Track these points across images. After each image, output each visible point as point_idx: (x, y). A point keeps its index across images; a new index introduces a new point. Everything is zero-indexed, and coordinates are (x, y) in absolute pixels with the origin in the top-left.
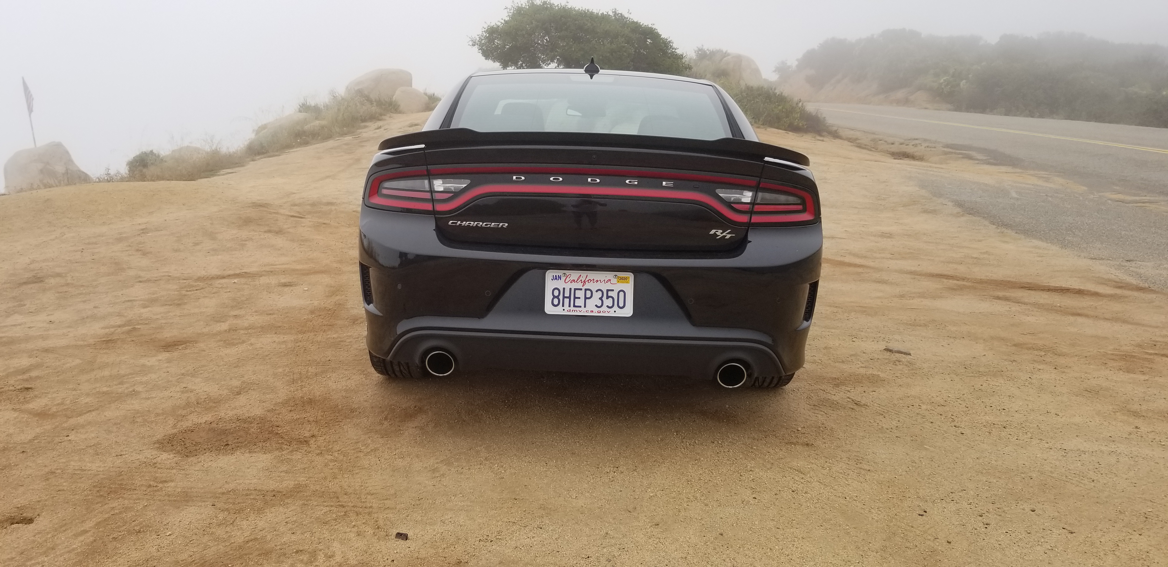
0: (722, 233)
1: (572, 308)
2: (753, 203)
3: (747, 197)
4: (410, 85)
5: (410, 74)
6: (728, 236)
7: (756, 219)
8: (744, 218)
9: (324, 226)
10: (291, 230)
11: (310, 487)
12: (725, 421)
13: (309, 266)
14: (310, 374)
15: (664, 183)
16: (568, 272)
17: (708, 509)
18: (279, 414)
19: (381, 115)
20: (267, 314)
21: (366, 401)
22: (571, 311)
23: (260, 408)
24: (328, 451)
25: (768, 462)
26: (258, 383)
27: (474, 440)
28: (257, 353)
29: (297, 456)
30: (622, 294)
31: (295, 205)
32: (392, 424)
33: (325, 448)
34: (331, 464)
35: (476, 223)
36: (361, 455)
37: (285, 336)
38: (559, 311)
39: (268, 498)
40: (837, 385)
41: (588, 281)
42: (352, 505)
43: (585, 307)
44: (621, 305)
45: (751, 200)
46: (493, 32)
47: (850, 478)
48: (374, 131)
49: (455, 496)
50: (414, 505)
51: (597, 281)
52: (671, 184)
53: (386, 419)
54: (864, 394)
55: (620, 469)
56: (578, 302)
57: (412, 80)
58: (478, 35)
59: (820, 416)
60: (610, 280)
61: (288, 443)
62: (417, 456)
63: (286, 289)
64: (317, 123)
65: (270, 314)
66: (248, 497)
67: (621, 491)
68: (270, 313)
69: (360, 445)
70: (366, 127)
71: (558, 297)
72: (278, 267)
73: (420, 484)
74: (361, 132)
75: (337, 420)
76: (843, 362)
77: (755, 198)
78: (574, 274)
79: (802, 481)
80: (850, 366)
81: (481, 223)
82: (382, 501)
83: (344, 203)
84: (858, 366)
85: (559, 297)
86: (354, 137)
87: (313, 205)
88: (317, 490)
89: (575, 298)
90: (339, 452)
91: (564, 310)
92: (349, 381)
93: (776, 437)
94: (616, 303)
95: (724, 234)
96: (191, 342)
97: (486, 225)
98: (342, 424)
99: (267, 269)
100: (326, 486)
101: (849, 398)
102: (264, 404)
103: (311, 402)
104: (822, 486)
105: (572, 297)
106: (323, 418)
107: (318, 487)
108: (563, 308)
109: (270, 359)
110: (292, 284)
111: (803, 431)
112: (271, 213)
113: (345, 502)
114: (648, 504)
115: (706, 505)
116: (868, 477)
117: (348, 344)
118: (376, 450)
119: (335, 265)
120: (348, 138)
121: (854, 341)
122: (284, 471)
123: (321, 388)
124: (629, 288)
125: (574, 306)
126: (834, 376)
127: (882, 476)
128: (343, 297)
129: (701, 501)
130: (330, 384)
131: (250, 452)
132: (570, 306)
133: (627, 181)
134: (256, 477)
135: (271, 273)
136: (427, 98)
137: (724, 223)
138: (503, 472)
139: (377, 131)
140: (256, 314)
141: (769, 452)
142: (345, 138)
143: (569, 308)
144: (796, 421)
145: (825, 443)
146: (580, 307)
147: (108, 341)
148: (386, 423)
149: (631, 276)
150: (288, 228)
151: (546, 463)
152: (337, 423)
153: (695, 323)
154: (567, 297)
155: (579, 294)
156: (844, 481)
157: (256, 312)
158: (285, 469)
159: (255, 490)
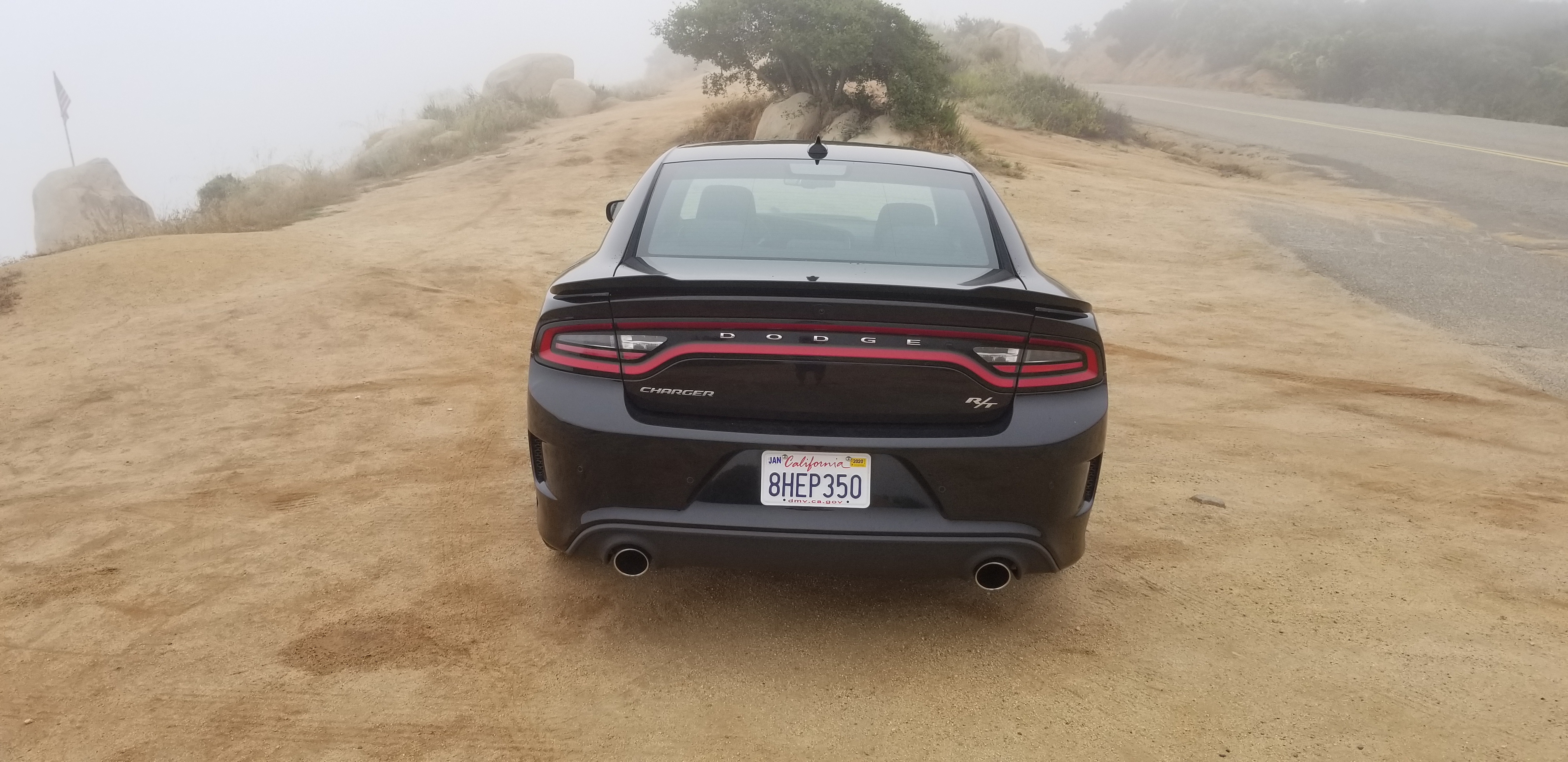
0: (980, 402)
1: (795, 498)
2: (1020, 363)
3: (1012, 355)
4: (572, 75)
5: (572, 60)
6: (989, 405)
7: (1023, 382)
8: (1009, 383)
9: (467, 304)
10: (424, 312)
11: (475, 720)
12: (985, 617)
13: (451, 370)
14: (463, 546)
15: (909, 341)
16: (789, 453)
17: (962, 750)
18: (429, 609)
19: (533, 121)
20: (403, 450)
21: (536, 588)
22: (794, 501)
23: (405, 599)
24: (495, 664)
25: (1037, 679)
26: (399, 560)
27: (673, 648)
28: (395, 513)
29: (456, 672)
30: (856, 480)
31: (427, 271)
32: (570, 623)
33: (489, 660)
34: (499, 685)
35: (674, 390)
36: (534, 670)
37: (429, 486)
38: (778, 501)
39: (425, 736)
40: (1128, 559)
41: (814, 464)
42: (529, 746)
43: (811, 496)
44: (856, 493)
45: (1018, 359)
46: (683, 17)
47: (1138, 703)
48: (525, 146)
49: (653, 733)
50: (603, 747)
51: (826, 464)
52: (917, 342)
53: (562, 616)
54: (1162, 572)
55: (855, 692)
56: (803, 491)
57: (573, 68)
58: (663, 20)
59: (1104, 607)
60: (842, 463)
61: (444, 654)
62: (605, 673)
63: (425, 409)
64: (449, 133)
65: (407, 450)
66: (401, 735)
67: (856, 724)
68: (407, 447)
69: (532, 655)
70: (513, 139)
71: (777, 484)
72: (411, 372)
73: (609, 715)
74: (508, 148)
75: (502, 618)
76: (1137, 520)
77: (1022, 356)
78: (798, 456)
79: (1079, 708)
80: (1146, 528)
81: (681, 391)
82: (565, 741)
83: (491, 267)
84: (1156, 526)
85: (779, 484)
86: (498, 155)
87: (451, 270)
88: (484, 725)
89: (798, 485)
90: (508, 666)
91: (784, 500)
92: (514, 557)
93: (1049, 642)
94: (848, 491)
95: (984, 403)
96: (311, 495)
97: (686, 393)
98: (508, 623)
99: (398, 375)
100: (495, 718)
101: (1142, 578)
102: (410, 593)
103: (468, 589)
104: (1103, 715)
105: (794, 484)
106: (484, 614)
107: (485, 721)
108: (784, 498)
109: (412, 521)
110: (432, 400)
111: (1083, 632)
112: (397, 285)
113: (520, 743)
114: (890, 744)
115: (960, 744)
116: (1160, 701)
117: (508, 497)
118: (551, 663)
119: (485, 369)
120: (491, 157)
121: (1153, 483)
122: (442, 696)
123: (479, 568)
124: (865, 472)
125: (798, 495)
126: (1125, 543)
127: (1177, 698)
128: (499, 421)
129: (954, 739)
130: (491, 562)
131: (398, 667)
132: (792, 495)
133: (863, 340)
134: (409, 705)
135: (404, 382)
136: (594, 93)
137: (985, 388)
138: (710, 696)
139: (529, 146)
140: (389, 449)
141: (1039, 665)
142: (487, 157)
143: (791, 498)
144: (1074, 615)
145: (1109, 649)
146: (805, 496)
147: (205, 494)
148: (563, 621)
149: (867, 458)
150: (421, 309)
151: (764, 684)
152: (502, 622)
153: (948, 516)
154: (788, 485)
155: (804, 480)
156: (1131, 707)
157: (388, 446)
158: (443, 693)
159: (409, 724)
